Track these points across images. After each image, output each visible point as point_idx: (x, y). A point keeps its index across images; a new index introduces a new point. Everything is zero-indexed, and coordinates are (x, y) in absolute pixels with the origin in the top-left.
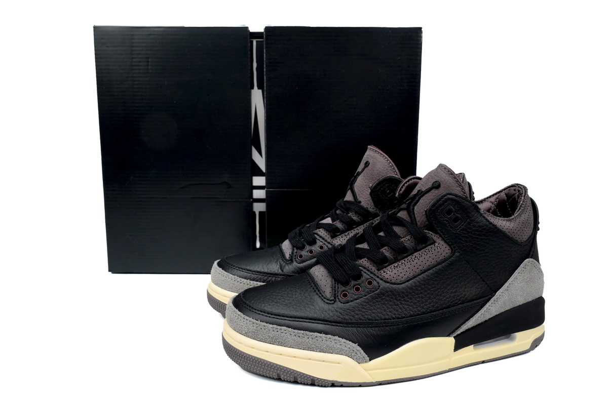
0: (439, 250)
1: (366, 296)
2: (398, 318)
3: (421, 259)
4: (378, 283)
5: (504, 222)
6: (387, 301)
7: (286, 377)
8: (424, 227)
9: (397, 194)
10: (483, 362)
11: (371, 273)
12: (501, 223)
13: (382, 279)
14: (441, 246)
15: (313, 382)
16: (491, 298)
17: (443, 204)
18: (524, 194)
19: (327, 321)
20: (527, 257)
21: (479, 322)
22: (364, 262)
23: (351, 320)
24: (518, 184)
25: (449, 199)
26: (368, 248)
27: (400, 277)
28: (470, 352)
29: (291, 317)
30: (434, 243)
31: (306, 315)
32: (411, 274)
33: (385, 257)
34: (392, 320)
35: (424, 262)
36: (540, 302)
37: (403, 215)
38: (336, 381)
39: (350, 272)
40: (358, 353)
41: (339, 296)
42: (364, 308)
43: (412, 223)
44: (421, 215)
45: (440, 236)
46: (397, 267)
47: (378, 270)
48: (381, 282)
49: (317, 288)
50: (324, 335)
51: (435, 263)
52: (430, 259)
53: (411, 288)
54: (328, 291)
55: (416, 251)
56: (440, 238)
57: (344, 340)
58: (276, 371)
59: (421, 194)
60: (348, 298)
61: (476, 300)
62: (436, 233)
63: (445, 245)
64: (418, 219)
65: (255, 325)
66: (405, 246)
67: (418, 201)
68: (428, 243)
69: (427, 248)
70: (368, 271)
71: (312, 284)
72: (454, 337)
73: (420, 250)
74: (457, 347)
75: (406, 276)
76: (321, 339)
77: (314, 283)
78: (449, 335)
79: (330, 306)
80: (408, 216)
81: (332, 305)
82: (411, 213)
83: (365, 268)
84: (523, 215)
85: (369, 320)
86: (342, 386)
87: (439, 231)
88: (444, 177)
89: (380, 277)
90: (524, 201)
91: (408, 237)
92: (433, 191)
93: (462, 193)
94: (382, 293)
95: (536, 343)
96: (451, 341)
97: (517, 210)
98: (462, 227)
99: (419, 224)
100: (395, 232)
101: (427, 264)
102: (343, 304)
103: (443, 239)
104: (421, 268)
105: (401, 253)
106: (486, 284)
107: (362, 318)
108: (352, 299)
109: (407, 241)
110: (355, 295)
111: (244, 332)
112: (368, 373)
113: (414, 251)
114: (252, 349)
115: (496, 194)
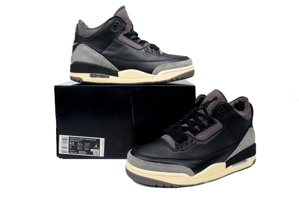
0: (218, 126)
1: (191, 147)
2: (205, 156)
3: (212, 130)
4: (195, 141)
5: (242, 113)
6: (199, 149)
7: (160, 185)
8: (211, 116)
9: (196, 102)
10: (236, 172)
11: (192, 137)
12: (241, 113)
13: (196, 140)
14: (219, 124)
15: (172, 186)
16: (238, 145)
17: (220, 107)
18: (247, 101)
19: (176, 159)
20: (250, 127)
21: (234, 155)
22: (188, 132)
23: (186, 158)
24: (243, 97)
25: (222, 104)
26: (188, 126)
27: (204, 138)
28: (232, 168)
29: (160, 159)
30: (216, 123)
31: (166, 157)
32: (208, 137)
33: (197, 130)
34: (203, 157)
35: (213, 131)
36: (254, 145)
37: (201, 111)
38: (182, 185)
39: (183, 137)
40: (191, 172)
41: (179, 148)
42: (190, 153)
43: (206, 115)
44: (210, 111)
45: (219, 120)
46: (202, 134)
47: (194, 136)
48: (196, 141)
49: (169, 145)
50: (176, 165)
51: (217, 131)
52: (215, 130)
53: (208, 143)
54: (174, 146)
55: (209, 126)
56: (219, 121)
57: (184, 167)
58: (155, 183)
59: (209, 102)
60: (183, 149)
61: (233, 146)
62: (217, 119)
63: (221, 124)
64: (209, 113)
65: (145, 163)
66: (205, 125)
67: (208, 105)
68: (214, 123)
69: (214, 125)
70: (190, 136)
71: (166, 144)
72: (226, 162)
73: (211, 126)
74: (227, 166)
75: (206, 138)
76: (175, 167)
77: (167, 143)
78: (223, 162)
79: (176, 152)
80: (204, 112)
81: (177, 152)
82: (205, 111)
83: (189, 135)
84: (248, 110)
85: (193, 157)
86: (184, 187)
87: (218, 118)
88: (218, 95)
89: (195, 138)
90: (247, 104)
91: (206, 121)
92: (214, 101)
93: (226, 101)
94: (197, 146)
95: (254, 162)
96: (224, 164)
97: (245, 108)
98: (227, 116)
99: (209, 115)
100: (199, 119)
101: (214, 132)
102: (181, 151)
103: (220, 121)
104: (212, 134)
105: (203, 128)
106: (236, 139)
107: (190, 157)
108: (185, 149)
109: (205, 123)
110: (186, 147)
111: (140, 167)
112: (195, 181)
113: (208, 127)
114: (144, 174)
115: (234, 101)
